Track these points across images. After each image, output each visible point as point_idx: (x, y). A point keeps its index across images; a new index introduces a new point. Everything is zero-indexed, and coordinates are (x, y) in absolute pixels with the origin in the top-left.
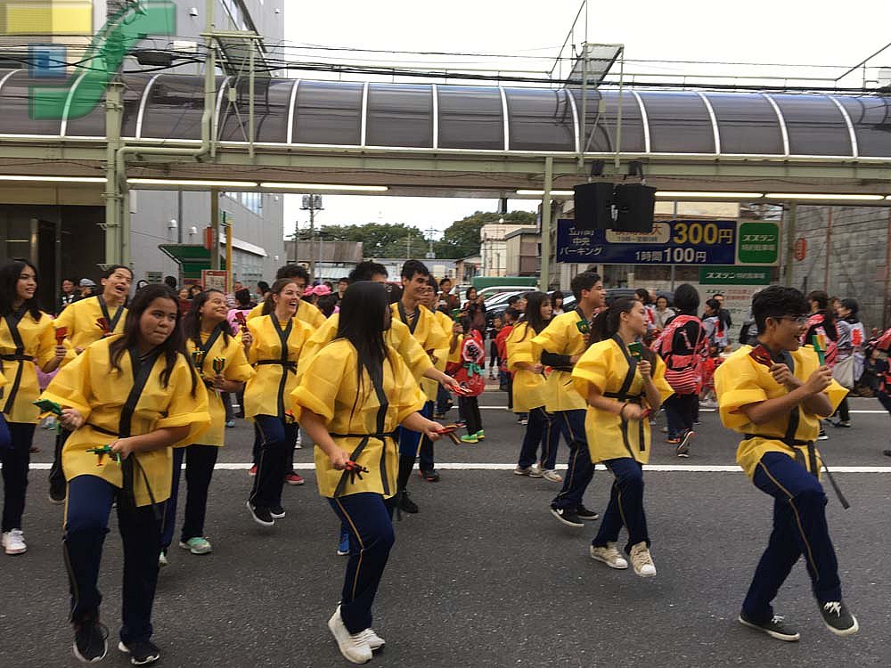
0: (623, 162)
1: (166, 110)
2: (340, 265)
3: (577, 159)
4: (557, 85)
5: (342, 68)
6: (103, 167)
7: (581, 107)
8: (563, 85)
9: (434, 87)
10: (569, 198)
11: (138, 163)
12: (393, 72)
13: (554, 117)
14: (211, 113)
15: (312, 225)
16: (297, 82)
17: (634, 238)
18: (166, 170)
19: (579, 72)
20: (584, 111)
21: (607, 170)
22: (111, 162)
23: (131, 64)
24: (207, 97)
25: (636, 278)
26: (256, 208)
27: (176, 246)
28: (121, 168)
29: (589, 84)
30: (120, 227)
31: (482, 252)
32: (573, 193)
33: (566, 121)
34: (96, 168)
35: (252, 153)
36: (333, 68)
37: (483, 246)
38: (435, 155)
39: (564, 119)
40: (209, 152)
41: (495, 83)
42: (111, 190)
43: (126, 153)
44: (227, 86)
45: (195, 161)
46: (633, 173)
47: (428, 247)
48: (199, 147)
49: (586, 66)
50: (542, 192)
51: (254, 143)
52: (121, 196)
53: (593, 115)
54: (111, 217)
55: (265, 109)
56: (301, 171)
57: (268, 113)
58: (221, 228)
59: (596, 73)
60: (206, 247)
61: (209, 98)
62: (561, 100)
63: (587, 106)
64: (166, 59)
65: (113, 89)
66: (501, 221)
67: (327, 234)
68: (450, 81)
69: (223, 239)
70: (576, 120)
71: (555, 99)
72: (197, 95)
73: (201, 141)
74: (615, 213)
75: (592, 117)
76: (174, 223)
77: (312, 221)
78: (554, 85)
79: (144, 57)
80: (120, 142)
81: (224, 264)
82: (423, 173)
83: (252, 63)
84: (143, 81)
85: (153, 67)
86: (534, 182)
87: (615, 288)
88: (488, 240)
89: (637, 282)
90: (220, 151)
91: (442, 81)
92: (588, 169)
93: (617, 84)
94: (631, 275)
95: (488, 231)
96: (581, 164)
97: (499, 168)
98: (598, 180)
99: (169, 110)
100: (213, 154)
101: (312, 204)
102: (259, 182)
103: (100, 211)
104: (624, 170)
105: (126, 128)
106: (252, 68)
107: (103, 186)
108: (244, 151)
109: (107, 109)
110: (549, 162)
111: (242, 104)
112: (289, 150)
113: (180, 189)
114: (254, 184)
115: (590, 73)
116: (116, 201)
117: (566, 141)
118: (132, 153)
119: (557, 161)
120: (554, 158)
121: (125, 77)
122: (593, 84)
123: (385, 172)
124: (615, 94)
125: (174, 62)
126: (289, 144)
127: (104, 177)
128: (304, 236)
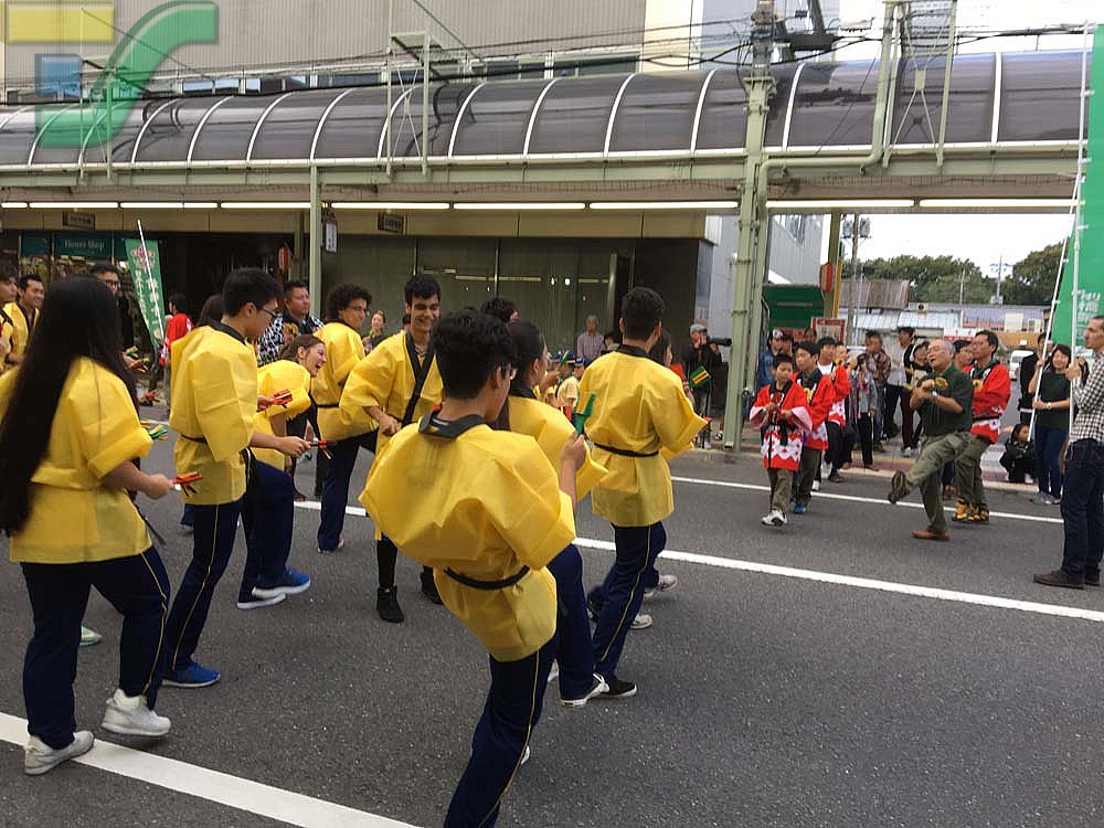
6: (739, 187)
22: (750, 180)
28: (762, 187)
30: (753, 263)
34: (728, 189)
35: (940, 158)
40: (880, 161)
42: (746, 217)
43: (771, 168)
45: (860, 174)
48: (867, 156)
51: (946, 145)
56: (1007, 180)
65: (758, 86)
73: (869, 147)
80: (763, 154)
90: (895, 158)
100: (885, 164)
108: (927, 157)
109: (750, 113)
112: (994, 152)
116: (751, 230)
118: (777, 168)
126: (994, 143)
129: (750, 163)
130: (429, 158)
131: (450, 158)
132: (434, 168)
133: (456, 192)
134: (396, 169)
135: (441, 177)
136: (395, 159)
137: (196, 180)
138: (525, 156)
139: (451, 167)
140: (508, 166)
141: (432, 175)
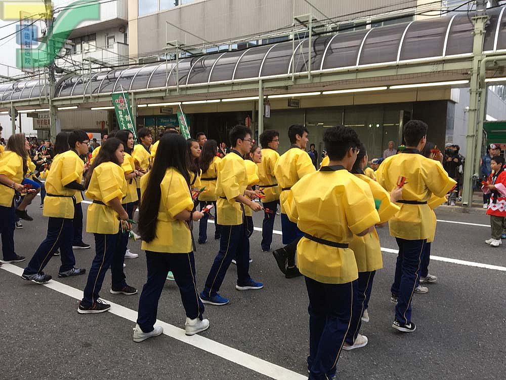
6: (469, 73)
22: (475, 69)
28: (483, 71)
30: (477, 110)
43: (487, 62)
52: (480, 90)
54: (473, 105)
80: (483, 55)
105: (486, 45)
109: (475, 35)
116: (477, 94)
118: (491, 61)
127: (470, 79)
129: (476, 59)
130: (312, 72)
131: (321, 71)
132: (313, 76)
133: (324, 86)
134: (296, 78)
135: (317, 80)
136: (296, 74)
137: (212, 90)
138: (357, 66)
139: (322, 75)
140: (349, 72)
141: (313, 79)
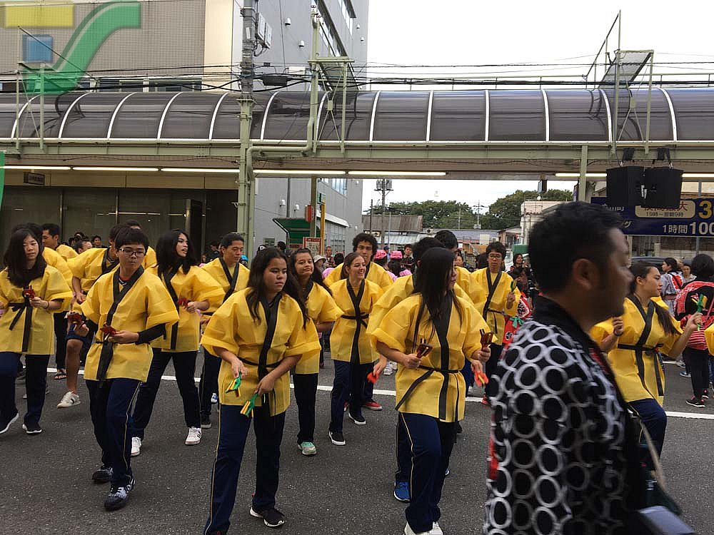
0: (652, 148)
1: (282, 118)
2: (404, 234)
3: (610, 147)
4: (592, 86)
5: (413, 81)
6: (237, 161)
7: (614, 103)
8: (597, 86)
9: (487, 92)
10: (601, 179)
11: (261, 158)
12: (453, 82)
13: (589, 113)
14: (314, 120)
15: (383, 203)
16: (378, 94)
17: (661, 213)
18: (280, 163)
19: (611, 75)
20: (617, 107)
21: (637, 156)
22: (243, 157)
23: (258, 85)
24: (311, 107)
25: (662, 248)
26: (342, 190)
27: (285, 219)
28: (249, 162)
29: (620, 84)
30: (247, 205)
31: (522, 224)
32: (605, 175)
33: (599, 115)
34: (232, 162)
35: (343, 148)
36: (405, 82)
37: (522, 219)
38: (486, 146)
39: (599, 114)
40: (312, 149)
41: (538, 87)
42: (242, 178)
43: (253, 151)
44: (326, 100)
45: (301, 155)
46: (661, 158)
47: (476, 220)
48: (305, 146)
49: (618, 70)
50: (578, 175)
51: (345, 142)
52: (249, 182)
53: (625, 110)
54: (242, 198)
55: (354, 115)
56: (379, 161)
57: (355, 118)
58: (318, 206)
59: (628, 75)
60: (307, 220)
61: (313, 108)
62: (595, 98)
63: (619, 103)
64: (282, 80)
65: (245, 104)
66: (539, 198)
67: (394, 209)
68: (499, 87)
69: (318, 215)
70: (609, 115)
71: (591, 97)
72: (305, 107)
73: (306, 141)
74: (644, 193)
75: (624, 112)
76: (284, 202)
77: (383, 199)
78: (589, 86)
79: (267, 80)
80: (249, 143)
81: (319, 233)
82: (475, 161)
83: (345, 81)
84: (266, 98)
85: (275, 87)
86: (571, 166)
87: (643, 256)
88: (527, 214)
89: (664, 251)
90: (320, 148)
91: (493, 87)
92: (620, 155)
93: (647, 83)
94: (657, 245)
95: (528, 206)
96: (613, 151)
97: (540, 155)
98: (628, 164)
99: (283, 119)
100: (315, 151)
101: (384, 186)
102: (347, 171)
103: (234, 194)
104: (653, 156)
105: (254, 133)
106: (345, 84)
107: (236, 175)
108: (337, 148)
109: (241, 119)
110: (585, 150)
111: (336, 112)
112: (371, 146)
113: (289, 176)
114: (343, 173)
115: (621, 75)
116: (245, 186)
117: (601, 132)
118: (257, 151)
119: (591, 149)
120: (589, 146)
121: (254, 95)
122: (625, 84)
123: (444, 161)
124: (646, 92)
125: (289, 83)
126: (371, 141)
127: (238, 168)
128: (377, 211)
129: (243, 147)
130: (45, 139)
131: (60, 139)
132: (49, 145)
133: (65, 160)
134: (23, 145)
135: (54, 151)
136: (22, 139)
138: (108, 139)
139: (60, 144)
140: (97, 145)
141: (48, 150)
